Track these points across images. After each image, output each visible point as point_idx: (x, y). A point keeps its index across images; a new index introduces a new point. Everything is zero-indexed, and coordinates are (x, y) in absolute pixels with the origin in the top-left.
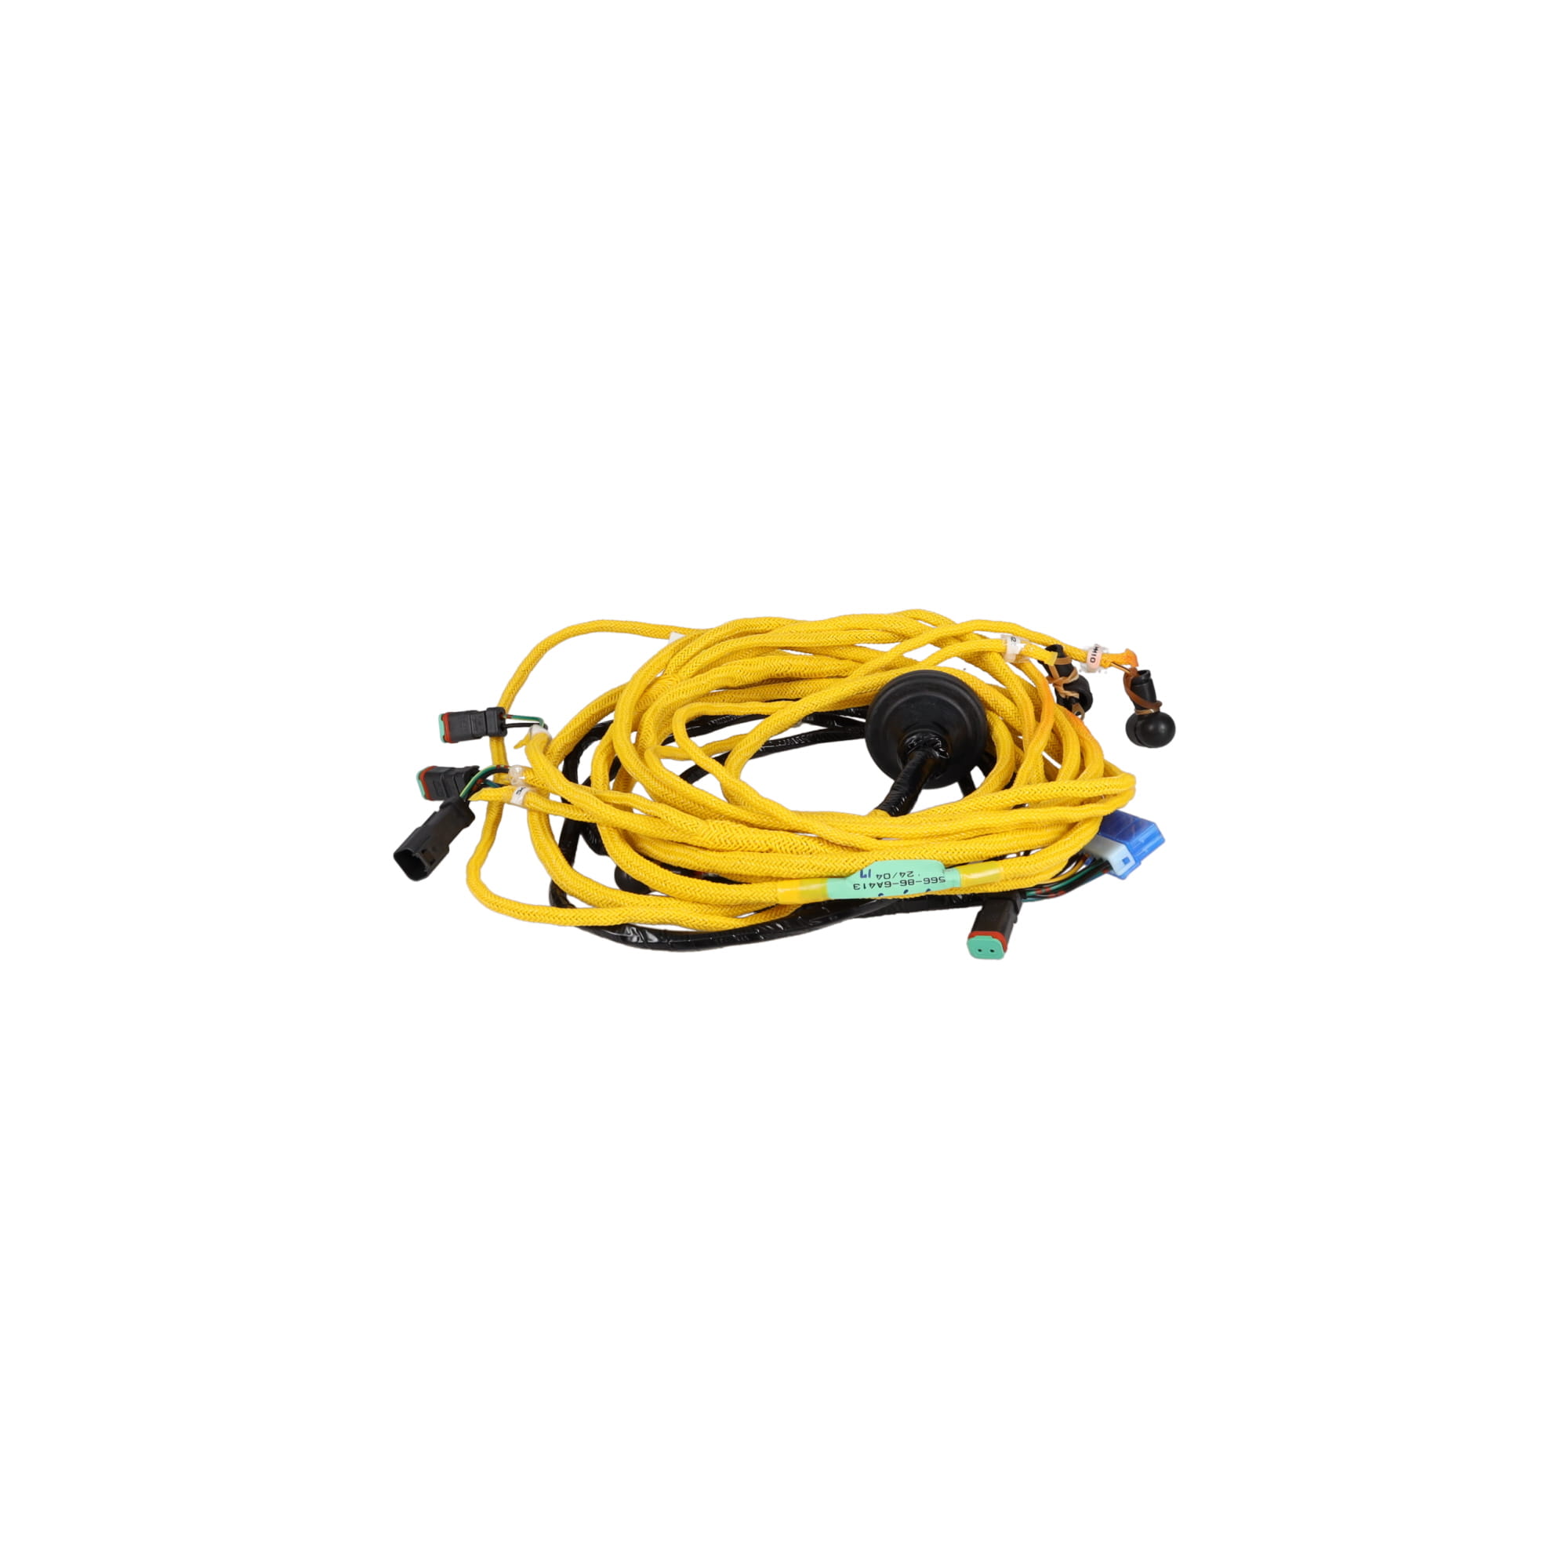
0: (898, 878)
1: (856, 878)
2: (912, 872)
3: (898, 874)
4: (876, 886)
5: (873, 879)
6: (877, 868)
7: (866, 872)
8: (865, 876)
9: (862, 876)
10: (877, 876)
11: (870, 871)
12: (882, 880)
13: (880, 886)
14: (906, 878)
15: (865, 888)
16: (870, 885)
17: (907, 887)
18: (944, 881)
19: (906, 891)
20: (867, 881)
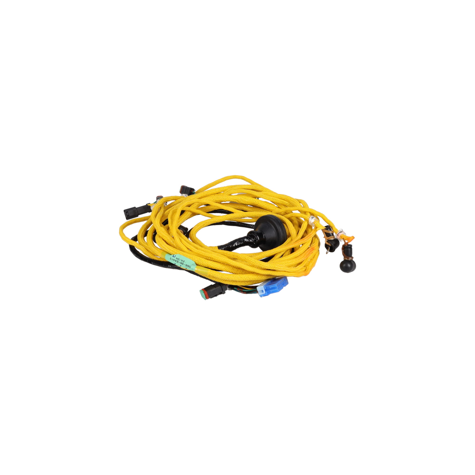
0: (180, 261)
1: (171, 256)
2: (184, 261)
3: (181, 260)
4: (175, 261)
5: (175, 259)
6: (177, 256)
7: (174, 256)
8: (174, 257)
9: (173, 256)
10: (177, 258)
11: (176, 256)
12: (177, 260)
13: (176, 261)
14: (182, 262)
15: (172, 260)
16: (174, 260)
17: (181, 265)
18: (190, 267)
19: (181, 266)
20: (173, 258)
